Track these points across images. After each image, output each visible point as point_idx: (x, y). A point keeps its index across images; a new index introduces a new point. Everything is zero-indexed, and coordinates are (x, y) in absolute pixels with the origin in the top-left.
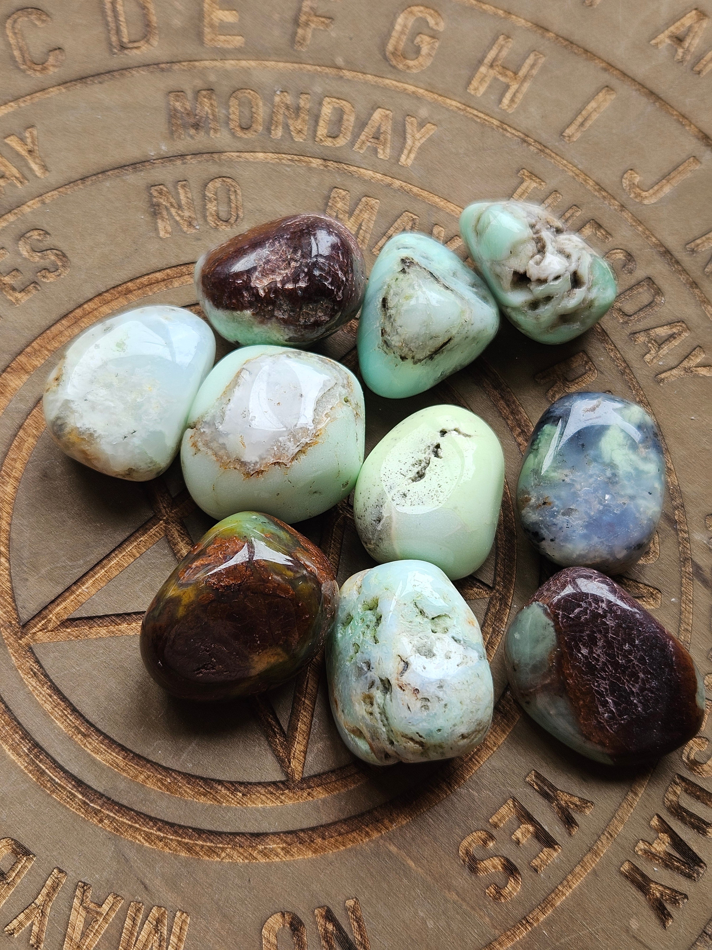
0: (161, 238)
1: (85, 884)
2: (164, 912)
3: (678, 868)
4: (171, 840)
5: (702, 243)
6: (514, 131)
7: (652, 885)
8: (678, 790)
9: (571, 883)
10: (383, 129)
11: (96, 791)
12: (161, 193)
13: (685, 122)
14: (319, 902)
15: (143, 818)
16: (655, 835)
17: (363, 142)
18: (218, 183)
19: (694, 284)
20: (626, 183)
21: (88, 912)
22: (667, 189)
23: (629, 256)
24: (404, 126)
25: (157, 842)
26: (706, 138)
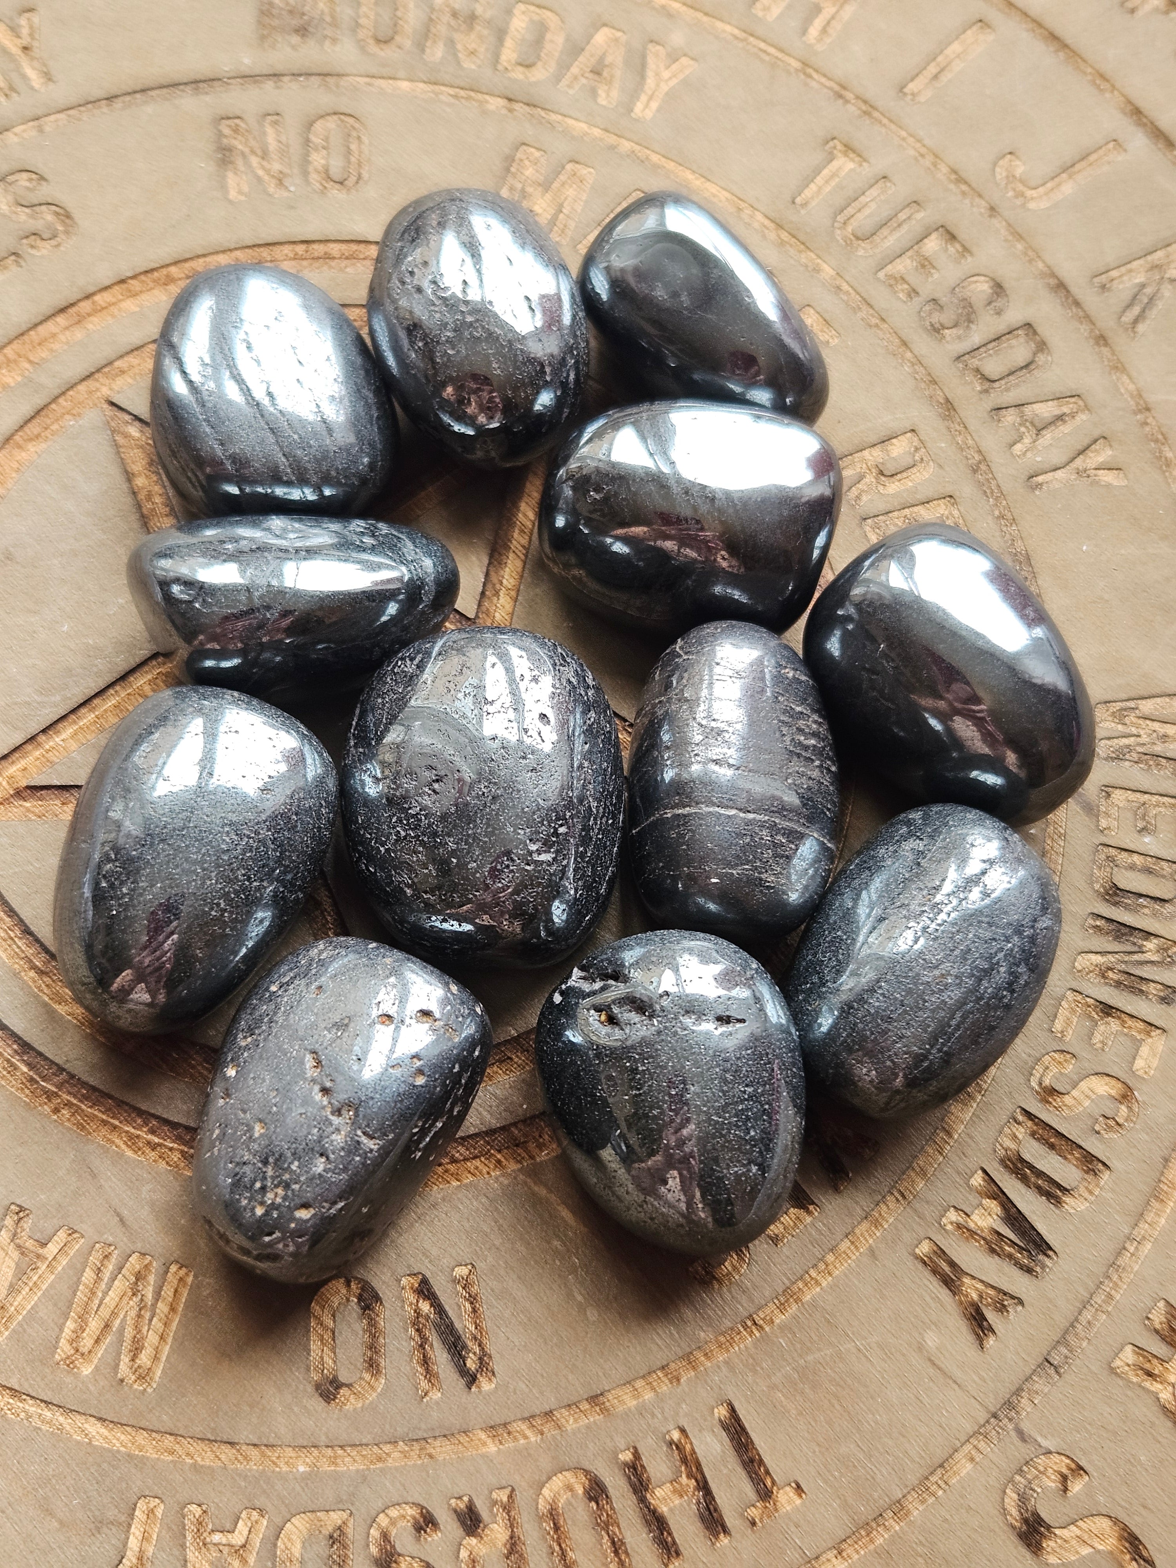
0: (231, 202)
1: (22, 1209)
2: (150, 1263)
3: (1010, 1256)
4: (171, 1149)
5: (1121, 276)
6: (823, 80)
7: (965, 1280)
8: (1021, 1132)
9: (831, 1267)
10: (609, 60)
11: (53, 1062)
12: (236, 130)
13: (1104, 85)
14: (409, 1266)
15: (126, 1111)
16: (975, 1202)
17: (576, 78)
18: (331, 123)
19: (1102, 340)
20: (1000, 173)
21: (22, 1254)
22: (1068, 188)
23: (999, 288)
24: (644, 58)
25: (147, 1150)
26: (1136, 113)
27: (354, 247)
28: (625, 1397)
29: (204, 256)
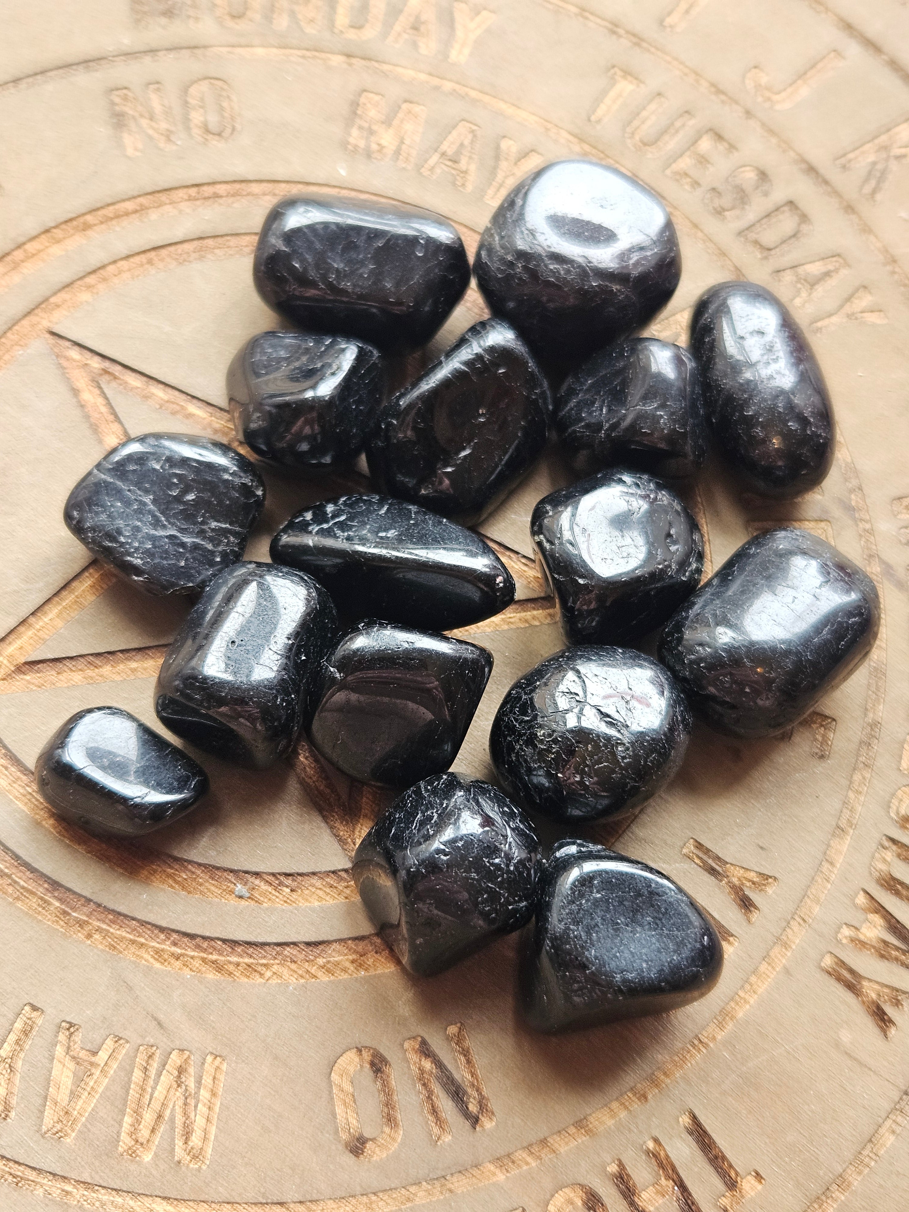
0: (129, 158)
1: (71, 1025)
2: (189, 1057)
3: (897, 959)
4: (192, 957)
5: (856, 158)
6: (599, 21)
7: (864, 983)
8: (889, 856)
9: (755, 986)
10: (424, 17)
11: (80, 896)
12: (125, 98)
15: (149, 929)
16: (863, 918)
17: (399, 34)
18: (204, 86)
19: (849, 208)
20: (749, 84)
21: (78, 1063)
22: (804, 91)
23: (763, 176)
24: (451, 14)
25: (173, 961)
26: (848, 28)
27: (237, 186)
28: (604, 1118)
29: (113, 204)
